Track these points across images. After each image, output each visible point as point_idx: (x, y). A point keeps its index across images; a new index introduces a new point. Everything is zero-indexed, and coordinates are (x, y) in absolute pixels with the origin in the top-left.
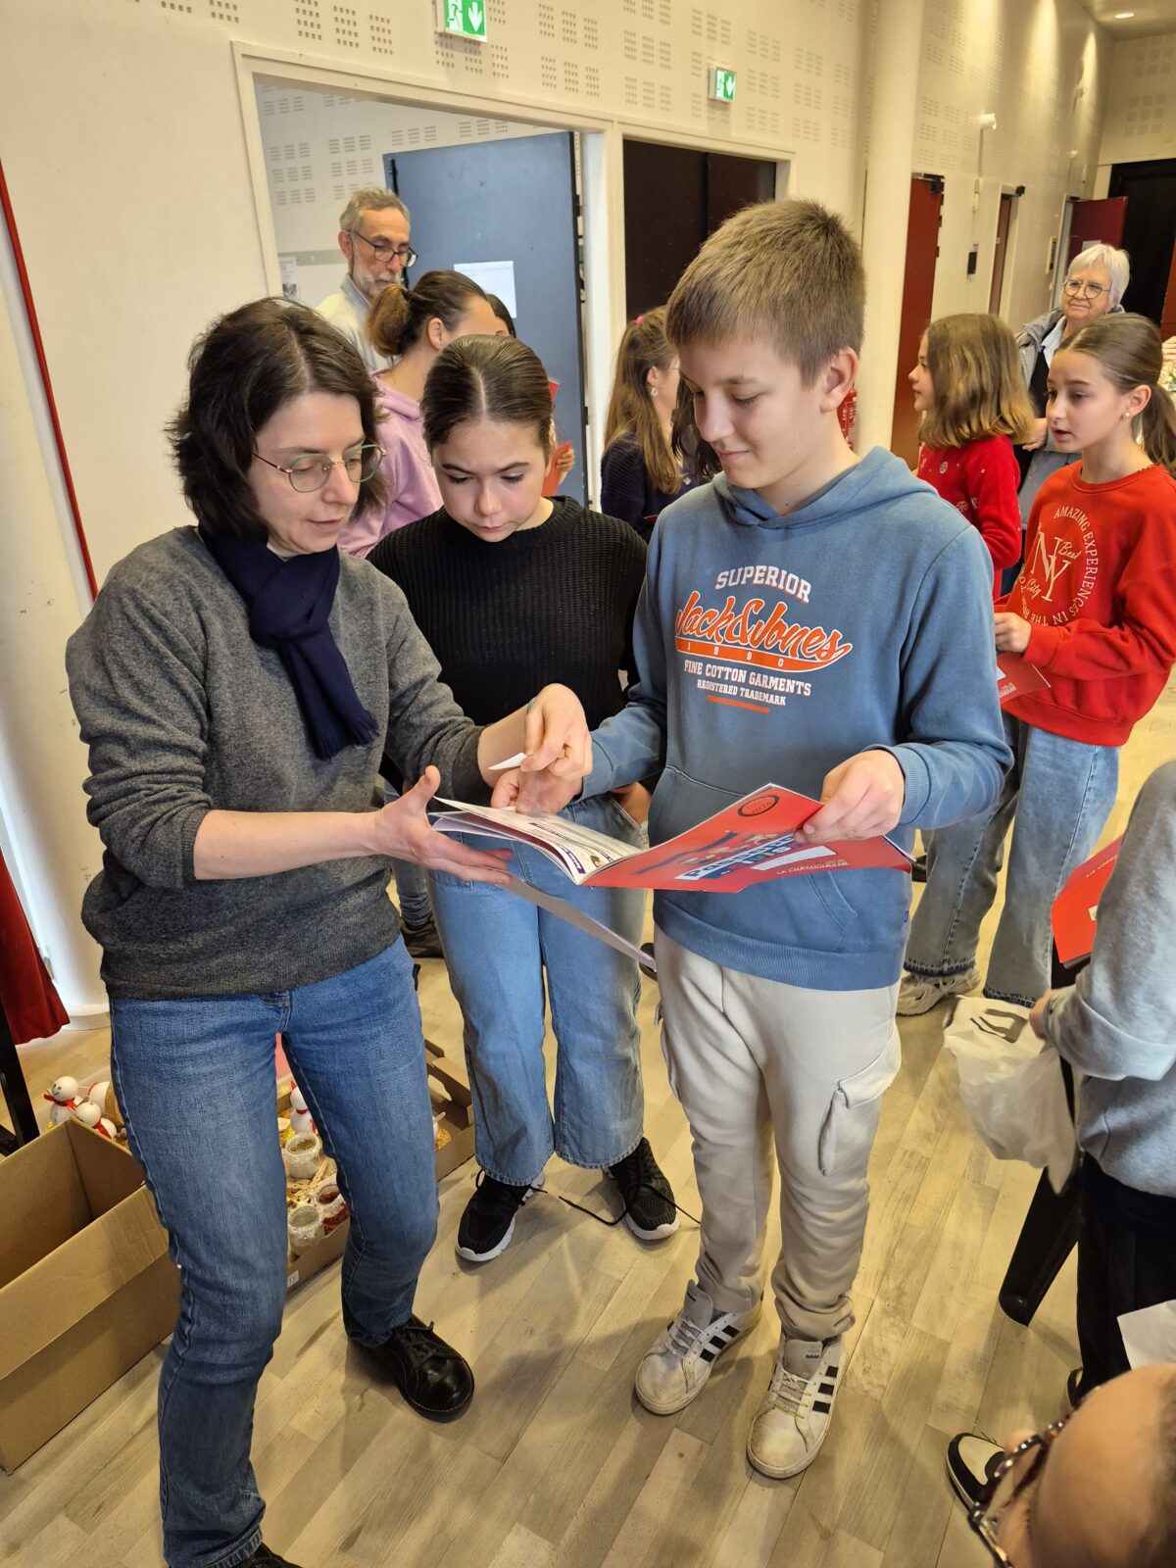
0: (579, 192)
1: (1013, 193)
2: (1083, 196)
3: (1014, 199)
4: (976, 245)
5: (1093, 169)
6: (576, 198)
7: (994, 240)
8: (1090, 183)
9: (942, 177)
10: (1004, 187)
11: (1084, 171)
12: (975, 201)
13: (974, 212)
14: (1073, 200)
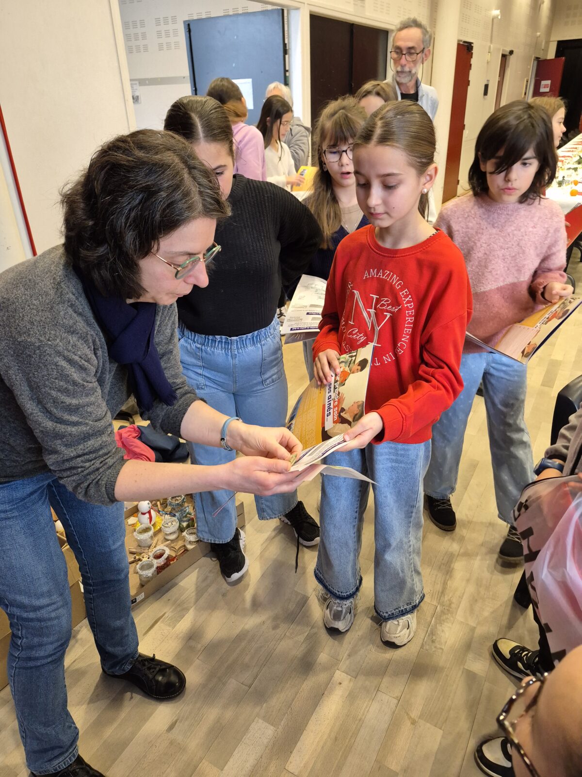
0: (286, 42)
1: (508, 53)
2: (542, 57)
3: (508, 57)
4: (488, 81)
5: (548, 42)
6: (285, 45)
7: (497, 79)
8: (546, 50)
9: (472, 43)
10: (503, 50)
11: (543, 44)
12: (488, 57)
13: (488, 63)
14: (537, 59)
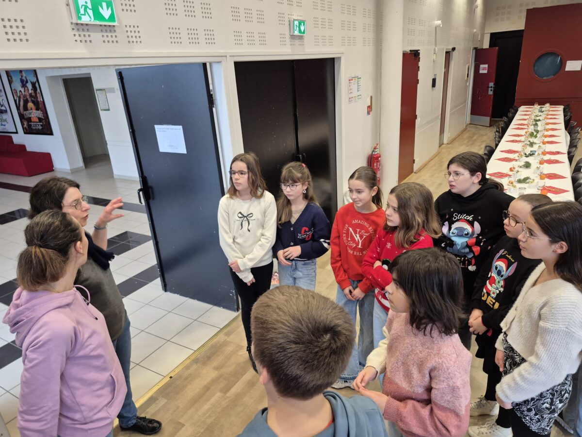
1: (451, 50)
2: (479, 47)
3: (451, 53)
4: (435, 75)
5: (483, 35)
7: (443, 70)
8: (482, 41)
9: (419, 50)
10: (446, 49)
11: (479, 36)
12: (434, 57)
13: (434, 61)
14: (475, 48)
